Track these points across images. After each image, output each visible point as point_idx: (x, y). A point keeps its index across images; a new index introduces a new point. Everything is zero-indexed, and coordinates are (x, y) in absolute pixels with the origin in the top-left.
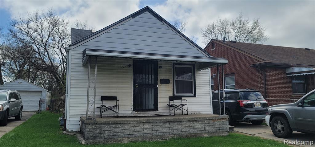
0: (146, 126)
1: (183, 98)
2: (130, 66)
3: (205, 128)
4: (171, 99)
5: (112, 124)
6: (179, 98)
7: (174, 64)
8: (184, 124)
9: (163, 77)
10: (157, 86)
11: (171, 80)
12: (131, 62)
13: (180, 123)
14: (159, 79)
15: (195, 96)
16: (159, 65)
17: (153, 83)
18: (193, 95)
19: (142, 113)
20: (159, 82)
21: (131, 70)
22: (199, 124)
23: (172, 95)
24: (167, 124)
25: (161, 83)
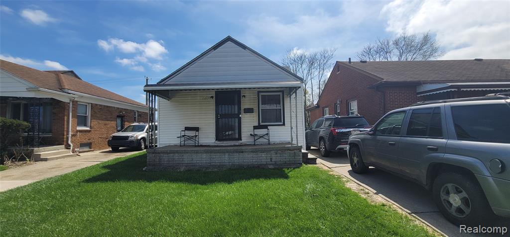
0: (204, 156)
1: (269, 127)
2: (212, 97)
3: (271, 159)
4: (255, 128)
5: (169, 153)
6: (266, 127)
7: (259, 92)
8: (246, 155)
9: (247, 106)
10: (240, 116)
11: (256, 109)
12: (213, 94)
13: (241, 154)
14: (242, 108)
15: (284, 124)
16: (242, 95)
17: (237, 113)
18: (282, 123)
19: (225, 142)
20: (242, 111)
21: (213, 101)
22: (264, 155)
23: (256, 124)
24: (227, 154)
25: (244, 113)
